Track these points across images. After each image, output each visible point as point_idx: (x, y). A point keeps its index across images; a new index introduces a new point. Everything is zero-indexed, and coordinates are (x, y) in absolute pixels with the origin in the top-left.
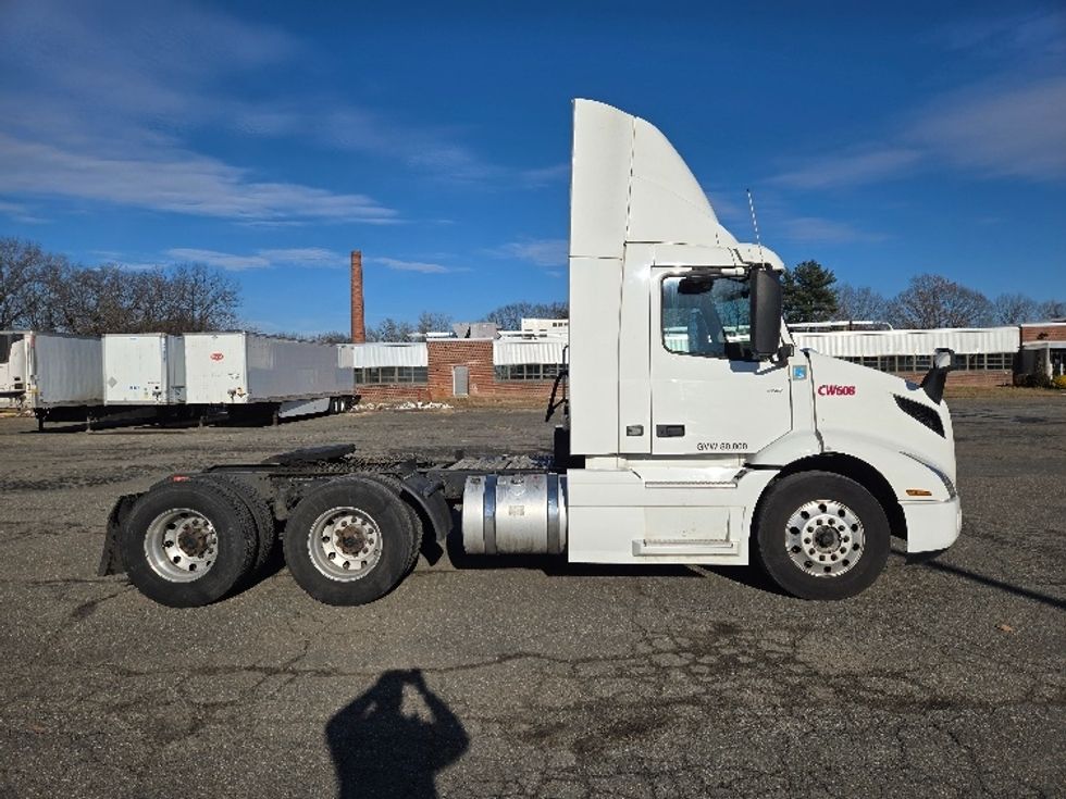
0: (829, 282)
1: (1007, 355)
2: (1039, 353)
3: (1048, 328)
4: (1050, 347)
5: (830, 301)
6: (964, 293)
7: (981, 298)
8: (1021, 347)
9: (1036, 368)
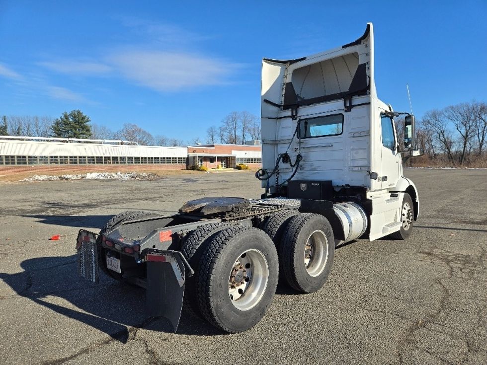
0: (88, 121)
1: (184, 158)
2: (194, 158)
3: (196, 149)
4: (198, 155)
5: (88, 130)
6: (144, 132)
7: (149, 135)
8: (188, 155)
9: (194, 163)
